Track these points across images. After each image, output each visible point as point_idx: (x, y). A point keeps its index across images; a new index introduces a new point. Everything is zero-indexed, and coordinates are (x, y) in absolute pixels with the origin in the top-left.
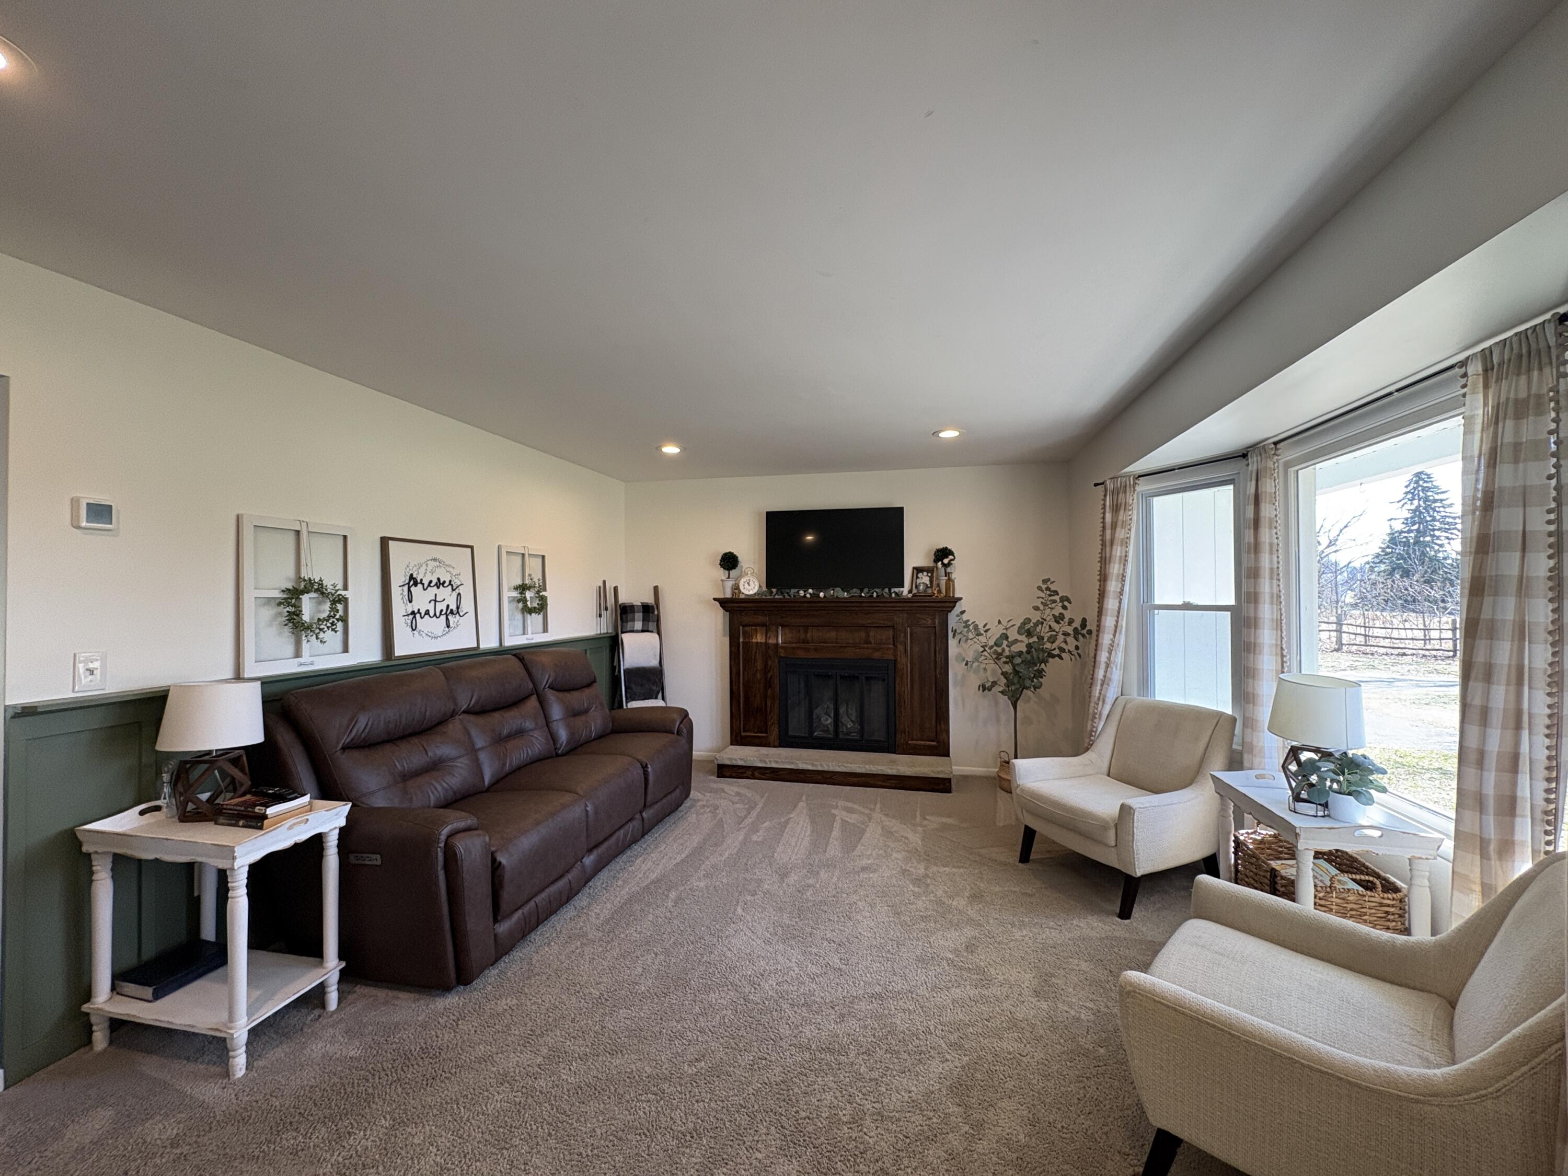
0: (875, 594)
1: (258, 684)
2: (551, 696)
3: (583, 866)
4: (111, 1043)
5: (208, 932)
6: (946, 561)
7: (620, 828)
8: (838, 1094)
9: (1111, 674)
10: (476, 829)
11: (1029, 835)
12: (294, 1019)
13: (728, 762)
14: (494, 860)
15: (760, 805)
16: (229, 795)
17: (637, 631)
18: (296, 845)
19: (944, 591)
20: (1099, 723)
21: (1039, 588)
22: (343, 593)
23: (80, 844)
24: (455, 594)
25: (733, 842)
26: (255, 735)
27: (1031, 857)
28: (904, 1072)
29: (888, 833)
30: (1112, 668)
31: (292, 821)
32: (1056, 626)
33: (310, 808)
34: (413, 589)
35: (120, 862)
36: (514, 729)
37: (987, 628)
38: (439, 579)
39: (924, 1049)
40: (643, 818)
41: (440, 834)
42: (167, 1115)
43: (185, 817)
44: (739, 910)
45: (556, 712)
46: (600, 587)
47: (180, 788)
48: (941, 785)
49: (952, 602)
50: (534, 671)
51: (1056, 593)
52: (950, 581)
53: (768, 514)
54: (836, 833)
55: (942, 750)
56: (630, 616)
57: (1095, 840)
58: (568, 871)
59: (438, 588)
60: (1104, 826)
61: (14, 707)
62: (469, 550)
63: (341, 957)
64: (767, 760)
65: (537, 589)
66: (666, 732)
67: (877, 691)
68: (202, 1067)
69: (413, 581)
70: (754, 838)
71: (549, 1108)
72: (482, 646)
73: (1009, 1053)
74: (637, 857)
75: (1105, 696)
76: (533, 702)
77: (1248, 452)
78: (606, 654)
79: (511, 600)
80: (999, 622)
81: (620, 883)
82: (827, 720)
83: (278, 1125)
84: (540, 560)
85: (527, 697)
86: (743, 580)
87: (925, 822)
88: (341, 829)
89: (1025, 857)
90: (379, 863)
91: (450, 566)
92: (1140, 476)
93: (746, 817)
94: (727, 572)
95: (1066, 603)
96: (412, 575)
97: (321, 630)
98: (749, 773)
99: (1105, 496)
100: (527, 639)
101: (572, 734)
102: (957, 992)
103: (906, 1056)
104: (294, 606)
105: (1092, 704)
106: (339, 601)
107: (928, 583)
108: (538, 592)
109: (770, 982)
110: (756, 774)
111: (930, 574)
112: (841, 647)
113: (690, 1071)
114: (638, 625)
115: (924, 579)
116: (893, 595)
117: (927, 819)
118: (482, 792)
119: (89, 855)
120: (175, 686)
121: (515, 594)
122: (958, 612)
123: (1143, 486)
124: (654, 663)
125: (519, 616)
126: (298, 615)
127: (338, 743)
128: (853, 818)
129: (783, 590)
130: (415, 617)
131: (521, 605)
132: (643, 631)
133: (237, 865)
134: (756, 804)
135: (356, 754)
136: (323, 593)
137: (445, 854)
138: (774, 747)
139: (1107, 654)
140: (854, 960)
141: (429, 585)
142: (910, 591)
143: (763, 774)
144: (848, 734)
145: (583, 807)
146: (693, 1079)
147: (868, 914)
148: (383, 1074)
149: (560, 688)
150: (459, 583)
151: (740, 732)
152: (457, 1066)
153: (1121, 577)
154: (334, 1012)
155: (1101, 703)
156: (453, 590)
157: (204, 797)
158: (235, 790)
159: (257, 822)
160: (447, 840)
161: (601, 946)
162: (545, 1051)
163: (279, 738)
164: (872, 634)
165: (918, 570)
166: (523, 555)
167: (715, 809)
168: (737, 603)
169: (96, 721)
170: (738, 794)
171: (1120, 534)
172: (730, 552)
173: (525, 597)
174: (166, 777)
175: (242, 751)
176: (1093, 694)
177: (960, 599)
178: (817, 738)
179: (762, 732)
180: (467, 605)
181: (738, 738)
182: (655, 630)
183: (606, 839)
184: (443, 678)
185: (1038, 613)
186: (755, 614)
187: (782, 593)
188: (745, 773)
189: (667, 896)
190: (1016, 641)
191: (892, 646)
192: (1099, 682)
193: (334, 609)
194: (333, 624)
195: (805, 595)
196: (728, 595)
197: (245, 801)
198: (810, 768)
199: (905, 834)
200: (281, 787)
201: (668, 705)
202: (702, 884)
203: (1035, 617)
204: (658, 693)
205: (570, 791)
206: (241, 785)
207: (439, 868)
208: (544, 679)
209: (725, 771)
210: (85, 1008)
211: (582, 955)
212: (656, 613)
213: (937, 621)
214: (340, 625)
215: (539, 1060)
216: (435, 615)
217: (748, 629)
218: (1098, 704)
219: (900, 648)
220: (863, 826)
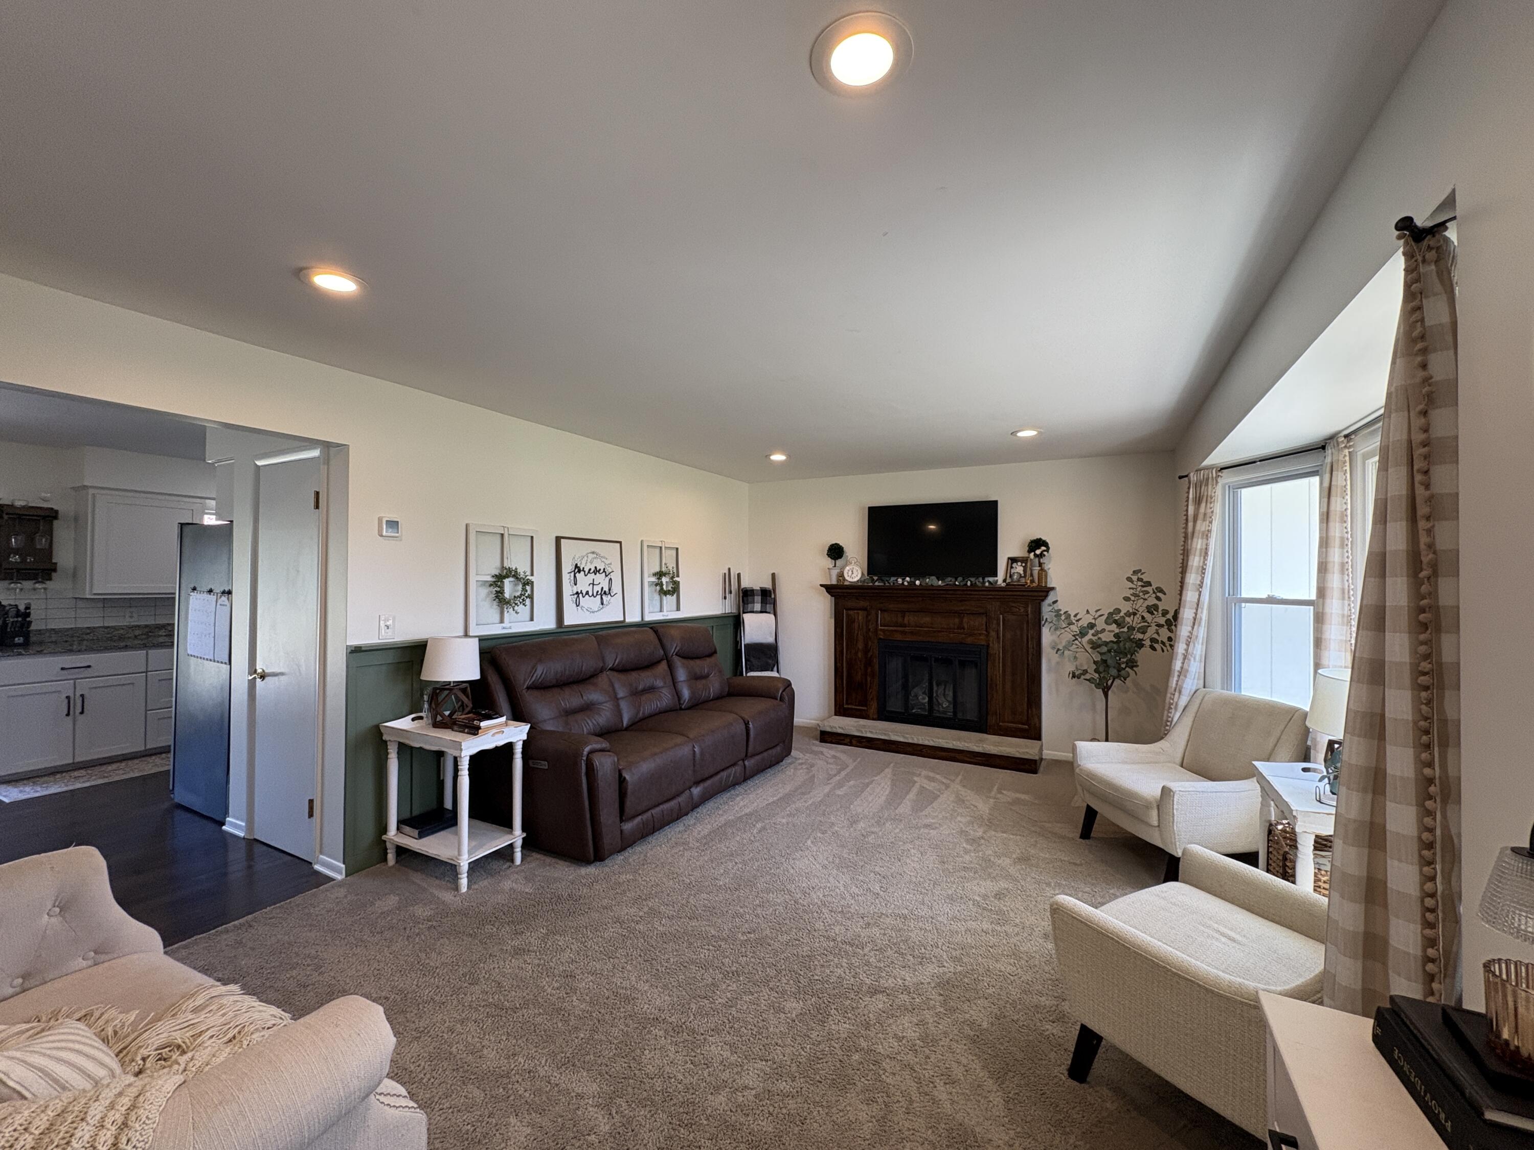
0: (969, 582)
1: (477, 639)
2: (678, 662)
3: (691, 794)
4: (397, 862)
5: (448, 805)
6: (1038, 552)
7: (723, 770)
8: (847, 971)
9: (1189, 666)
10: (609, 751)
11: (1091, 814)
12: (495, 865)
13: (828, 729)
14: (620, 775)
15: (850, 768)
16: (460, 713)
17: (757, 612)
18: (497, 747)
19: (1036, 580)
20: (1175, 713)
21: (1129, 579)
22: (530, 578)
23: (381, 734)
24: (607, 579)
25: (818, 794)
26: (474, 674)
27: (1092, 835)
28: (905, 967)
29: (960, 801)
30: (1189, 660)
31: (494, 731)
32: (1148, 616)
33: (506, 724)
34: (577, 575)
35: (403, 749)
36: (648, 685)
37: (1078, 617)
38: (596, 568)
39: (927, 956)
40: (744, 765)
41: (583, 751)
42: (425, 904)
43: (436, 725)
44: (809, 842)
45: (682, 675)
46: (725, 574)
47: (433, 706)
48: (1028, 766)
49: (1045, 591)
50: (665, 641)
51: (1149, 584)
52: (1043, 571)
53: (870, 508)
54: (912, 795)
55: (1034, 733)
56: (750, 598)
57: (1137, 818)
58: (678, 795)
59: (595, 574)
60: (1147, 805)
61: (351, 646)
62: (619, 544)
63: (524, 829)
64: (863, 730)
65: (671, 575)
66: (772, 698)
67: (970, 676)
68: (444, 883)
69: (578, 569)
70: (839, 792)
71: (643, 941)
72: (628, 620)
73: (1001, 971)
74: (737, 795)
75: (1181, 687)
76: (664, 665)
77: (1326, 443)
78: (730, 631)
79: (651, 584)
80: (1088, 612)
81: (720, 812)
82: (924, 699)
83: (483, 920)
84: (674, 552)
85: (659, 662)
86: (848, 568)
87: (999, 796)
88: (524, 741)
89: (1086, 834)
90: (547, 767)
91: (604, 557)
92: (1222, 469)
93: (835, 775)
94: (833, 561)
95: (1159, 594)
96: (576, 565)
97: (516, 604)
98: (847, 740)
99: (1189, 488)
100: (663, 616)
101: (693, 694)
102: (972, 925)
103: (911, 958)
104: (499, 587)
105: (1169, 695)
106: (528, 584)
107: (1022, 572)
108: (673, 578)
109: (819, 894)
110: (854, 742)
111: (1024, 565)
112: (934, 632)
113: (742, 938)
114: (758, 607)
115: (1019, 569)
116: (987, 584)
117: (1003, 794)
118: (621, 730)
119: (386, 742)
120: (431, 638)
121: (654, 579)
122: (1051, 601)
123: (1228, 478)
124: (770, 640)
125: (657, 597)
126: (501, 593)
127: (524, 683)
128: (930, 786)
129: (883, 578)
130: (578, 596)
131: (658, 588)
132: (761, 612)
133: (463, 754)
134: (848, 766)
135: (536, 693)
136: (517, 578)
137: (587, 765)
138: (873, 719)
139: (1185, 646)
140: (891, 890)
141: (589, 572)
142: (1004, 581)
143: (861, 742)
144: (945, 712)
145: (691, 748)
146: (743, 944)
147: (916, 859)
148: (544, 904)
149: (685, 656)
150: (610, 571)
151: (843, 705)
152: (589, 908)
153: (1201, 569)
154: (518, 866)
155: (1177, 694)
156: (606, 576)
157: (447, 713)
158: (463, 709)
159: (474, 730)
160: (588, 755)
161: (697, 852)
162: (646, 909)
163: (489, 678)
164: (965, 620)
165: (1013, 560)
166: (661, 548)
167: (811, 767)
168: (840, 588)
169: (390, 658)
170: (834, 757)
171: (1201, 526)
172: (836, 544)
173: (661, 582)
174: (426, 698)
175: (467, 685)
176: (1170, 684)
177: (1053, 589)
178: (914, 714)
179: (862, 706)
180: (617, 588)
181: (841, 710)
182: (772, 612)
183: (711, 777)
184: (596, 643)
185: (1129, 604)
186: (857, 599)
187: (883, 581)
188: (844, 740)
189: (754, 826)
190: (1103, 630)
191: (984, 632)
192: (1176, 674)
193: (524, 590)
194: (523, 600)
195: (903, 583)
196: (834, 582)
197: (469, 718)
198: (901, 739)
199: (977, 804)
200: (489, 710)
201: (782, 676)
202: (784, 821)
203: (1125, 607)
204: (774, 666)
205: (683, 735)
206: (467, 706)
207: (583, 774)
208: (673, 649)
209: (827, 737)
210: (384, 837)
211: (682, 856)
212: (773, 596)
213: (1029, 609)
214: (528, 601)
215: (641, 914)
216: (593, 595)
217: (851, 612)
218: (1174, 695)
219: (993, 634)
220: (938, 793)
